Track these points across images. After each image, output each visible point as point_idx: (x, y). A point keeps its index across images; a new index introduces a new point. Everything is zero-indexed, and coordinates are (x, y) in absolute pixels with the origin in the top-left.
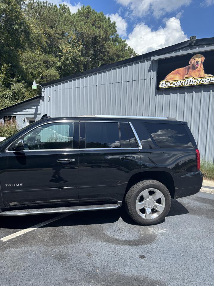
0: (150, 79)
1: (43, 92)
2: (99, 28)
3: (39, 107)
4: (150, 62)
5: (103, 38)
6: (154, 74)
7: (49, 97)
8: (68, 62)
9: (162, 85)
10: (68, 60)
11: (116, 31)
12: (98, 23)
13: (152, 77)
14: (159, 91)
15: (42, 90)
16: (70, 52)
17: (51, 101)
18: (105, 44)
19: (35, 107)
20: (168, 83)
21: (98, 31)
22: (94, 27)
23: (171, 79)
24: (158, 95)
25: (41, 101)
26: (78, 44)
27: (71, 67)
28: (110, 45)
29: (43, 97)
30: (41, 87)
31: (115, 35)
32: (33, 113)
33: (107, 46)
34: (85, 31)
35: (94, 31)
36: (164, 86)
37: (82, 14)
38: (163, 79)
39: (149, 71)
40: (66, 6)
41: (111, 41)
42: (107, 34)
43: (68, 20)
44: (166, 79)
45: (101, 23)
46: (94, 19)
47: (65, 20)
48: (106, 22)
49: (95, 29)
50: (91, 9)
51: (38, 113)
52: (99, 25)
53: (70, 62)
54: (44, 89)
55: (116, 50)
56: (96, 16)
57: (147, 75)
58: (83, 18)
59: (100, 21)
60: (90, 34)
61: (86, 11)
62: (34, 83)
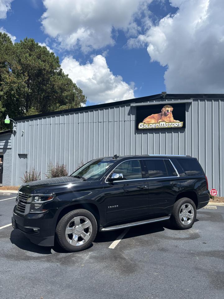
0: (130, 121)
1: (15, 126)
2: (44, 61)
3: (9, 141)
4: (129, 107)
5: (48, 71)
6: (133, 117)
7: (23, 132)
8: (13, 92)
9: (141, 126)
10: (13, 90)
11: (60, 66)
12: (44, 57)
13: (131, 120)
14: (138, 131)
15: (14, 124)
16: (14, 83)
17: (25, 135)
18: (51, 78)
19: (4, 141)
20: (146, 125)
21: (44, 65)
22: (40, 61)
23: (148, 122)
24: (138, 134)
25: (12, 135)
26: (24, 75)
27: (16, 98)
28: (56, 79)
29: (15, 131)
30: (13, 121)
31: (59, 69)
32: (2, 147)
33: (53, 79)
34: (31, 63)
35: (40, 64)
36: (142, 127)
37: (26, 45)
38: (142, 122)
39: (129, 114)
40: (7, 35)
41: (56, 75)
42: (53, 69)
43: (9, 49)
44: (144, 121)
45: (46, 57)
46: (39, 53)
47: (6, 50)
48: (50, 56)
49: (40, 62)
50: (35, 42)
51: (8, 147)
52: (43, 59)
53: (15, 92)
54: (17, 123)
55: (62, 84)
56: (40, 50)
57: (127, 117)
58: (27, 50)
59: (45, 55)
60: (35, 67)
61: (30, 43)
62: (7, 117)
